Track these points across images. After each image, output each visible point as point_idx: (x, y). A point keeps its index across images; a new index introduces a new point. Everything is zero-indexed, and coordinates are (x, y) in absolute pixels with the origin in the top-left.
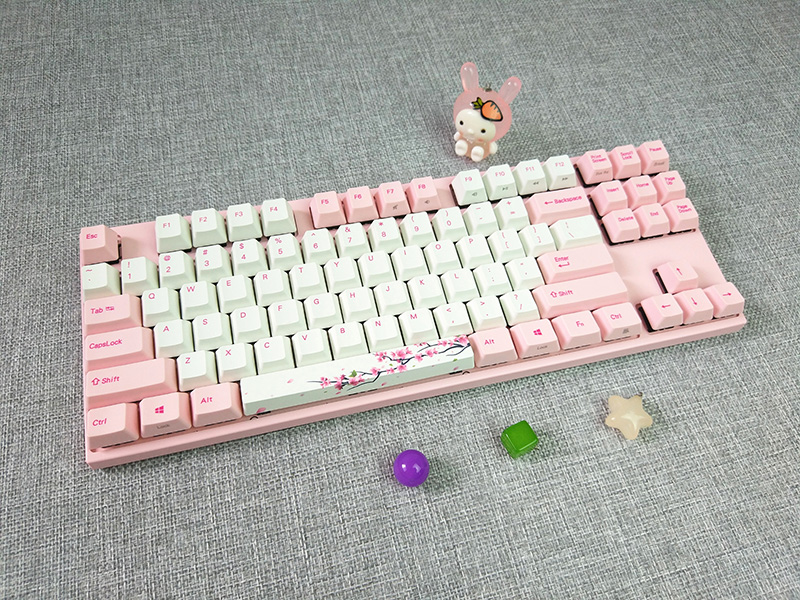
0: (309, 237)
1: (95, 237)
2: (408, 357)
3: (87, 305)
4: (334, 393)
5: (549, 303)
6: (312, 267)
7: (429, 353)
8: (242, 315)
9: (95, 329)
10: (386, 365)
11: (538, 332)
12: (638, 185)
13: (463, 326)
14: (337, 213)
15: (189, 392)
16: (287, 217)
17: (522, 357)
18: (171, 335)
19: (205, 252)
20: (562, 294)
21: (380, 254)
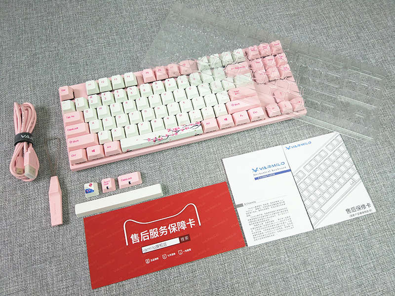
0: (142, 87)
1: (65, 91)
2: (179, 130)
3: (65, 116)
4: (153, 144)
5: (230, 108)
6: (144, 98)
7: (186, 128)
8: (120, 117)
9: (68, 124)
10: (171, 133)
11: (226, 119)
12: (268, 60)
13: (199, 118)
14: (152, 77)
15: (103, 145)
16: (133, 79)
17: (221, 128)
18: (95, 125)
19: (104, 94)
20: (236, 105)
21: (169, 92)
